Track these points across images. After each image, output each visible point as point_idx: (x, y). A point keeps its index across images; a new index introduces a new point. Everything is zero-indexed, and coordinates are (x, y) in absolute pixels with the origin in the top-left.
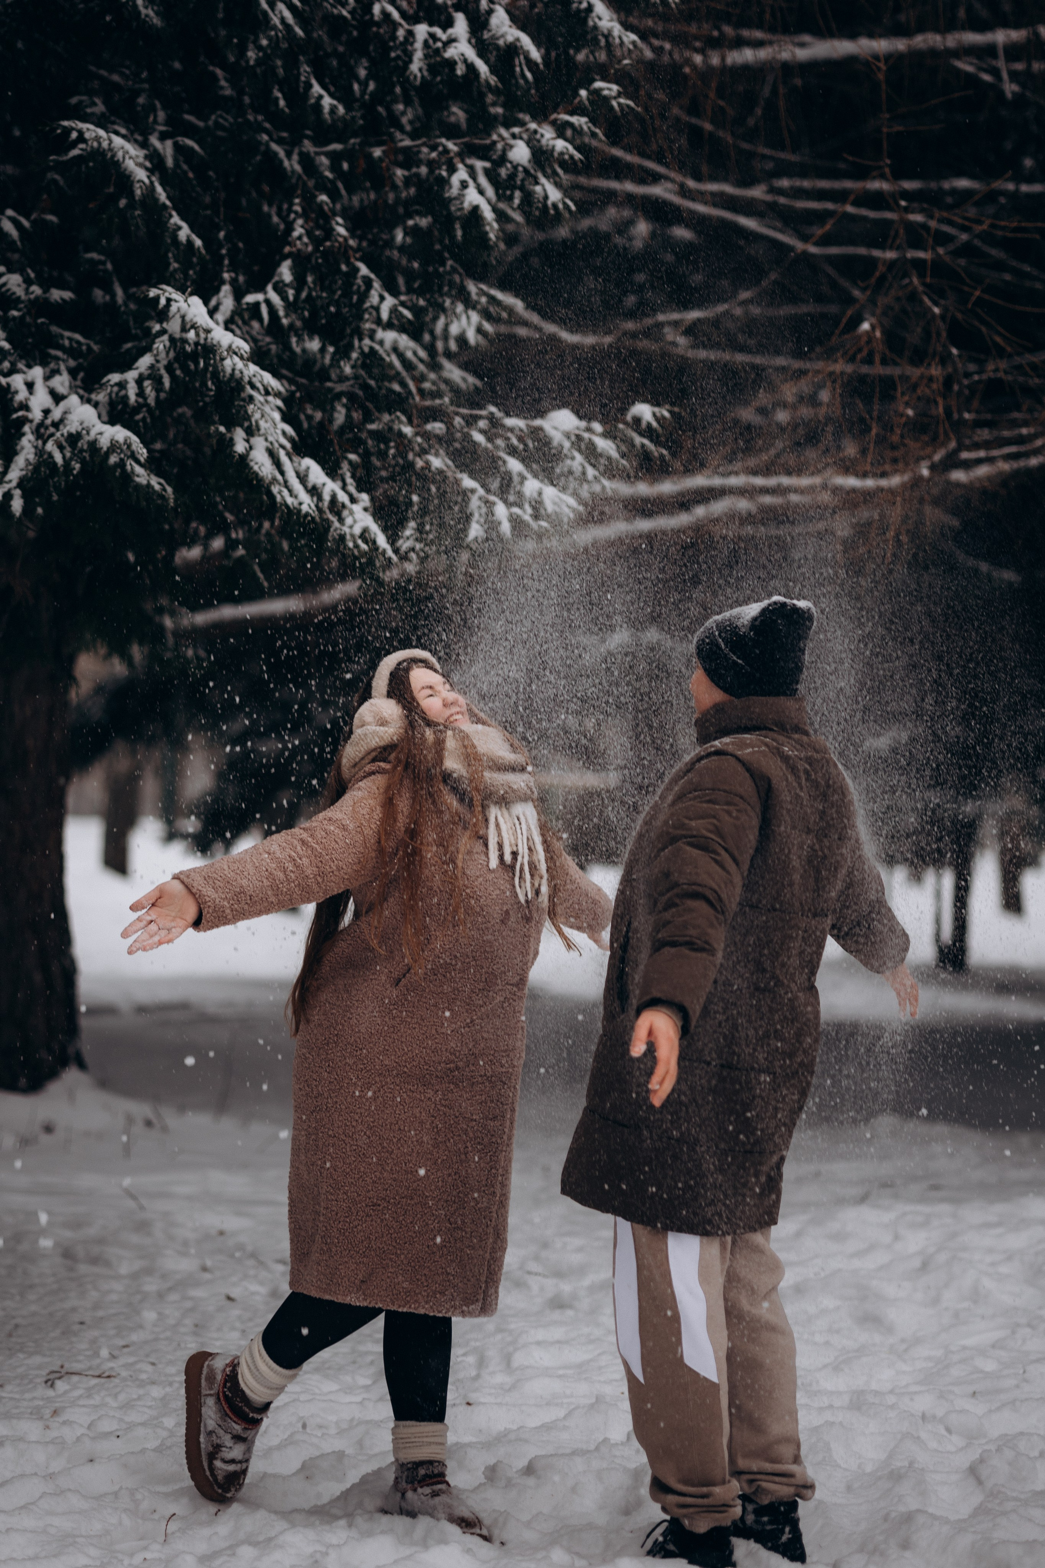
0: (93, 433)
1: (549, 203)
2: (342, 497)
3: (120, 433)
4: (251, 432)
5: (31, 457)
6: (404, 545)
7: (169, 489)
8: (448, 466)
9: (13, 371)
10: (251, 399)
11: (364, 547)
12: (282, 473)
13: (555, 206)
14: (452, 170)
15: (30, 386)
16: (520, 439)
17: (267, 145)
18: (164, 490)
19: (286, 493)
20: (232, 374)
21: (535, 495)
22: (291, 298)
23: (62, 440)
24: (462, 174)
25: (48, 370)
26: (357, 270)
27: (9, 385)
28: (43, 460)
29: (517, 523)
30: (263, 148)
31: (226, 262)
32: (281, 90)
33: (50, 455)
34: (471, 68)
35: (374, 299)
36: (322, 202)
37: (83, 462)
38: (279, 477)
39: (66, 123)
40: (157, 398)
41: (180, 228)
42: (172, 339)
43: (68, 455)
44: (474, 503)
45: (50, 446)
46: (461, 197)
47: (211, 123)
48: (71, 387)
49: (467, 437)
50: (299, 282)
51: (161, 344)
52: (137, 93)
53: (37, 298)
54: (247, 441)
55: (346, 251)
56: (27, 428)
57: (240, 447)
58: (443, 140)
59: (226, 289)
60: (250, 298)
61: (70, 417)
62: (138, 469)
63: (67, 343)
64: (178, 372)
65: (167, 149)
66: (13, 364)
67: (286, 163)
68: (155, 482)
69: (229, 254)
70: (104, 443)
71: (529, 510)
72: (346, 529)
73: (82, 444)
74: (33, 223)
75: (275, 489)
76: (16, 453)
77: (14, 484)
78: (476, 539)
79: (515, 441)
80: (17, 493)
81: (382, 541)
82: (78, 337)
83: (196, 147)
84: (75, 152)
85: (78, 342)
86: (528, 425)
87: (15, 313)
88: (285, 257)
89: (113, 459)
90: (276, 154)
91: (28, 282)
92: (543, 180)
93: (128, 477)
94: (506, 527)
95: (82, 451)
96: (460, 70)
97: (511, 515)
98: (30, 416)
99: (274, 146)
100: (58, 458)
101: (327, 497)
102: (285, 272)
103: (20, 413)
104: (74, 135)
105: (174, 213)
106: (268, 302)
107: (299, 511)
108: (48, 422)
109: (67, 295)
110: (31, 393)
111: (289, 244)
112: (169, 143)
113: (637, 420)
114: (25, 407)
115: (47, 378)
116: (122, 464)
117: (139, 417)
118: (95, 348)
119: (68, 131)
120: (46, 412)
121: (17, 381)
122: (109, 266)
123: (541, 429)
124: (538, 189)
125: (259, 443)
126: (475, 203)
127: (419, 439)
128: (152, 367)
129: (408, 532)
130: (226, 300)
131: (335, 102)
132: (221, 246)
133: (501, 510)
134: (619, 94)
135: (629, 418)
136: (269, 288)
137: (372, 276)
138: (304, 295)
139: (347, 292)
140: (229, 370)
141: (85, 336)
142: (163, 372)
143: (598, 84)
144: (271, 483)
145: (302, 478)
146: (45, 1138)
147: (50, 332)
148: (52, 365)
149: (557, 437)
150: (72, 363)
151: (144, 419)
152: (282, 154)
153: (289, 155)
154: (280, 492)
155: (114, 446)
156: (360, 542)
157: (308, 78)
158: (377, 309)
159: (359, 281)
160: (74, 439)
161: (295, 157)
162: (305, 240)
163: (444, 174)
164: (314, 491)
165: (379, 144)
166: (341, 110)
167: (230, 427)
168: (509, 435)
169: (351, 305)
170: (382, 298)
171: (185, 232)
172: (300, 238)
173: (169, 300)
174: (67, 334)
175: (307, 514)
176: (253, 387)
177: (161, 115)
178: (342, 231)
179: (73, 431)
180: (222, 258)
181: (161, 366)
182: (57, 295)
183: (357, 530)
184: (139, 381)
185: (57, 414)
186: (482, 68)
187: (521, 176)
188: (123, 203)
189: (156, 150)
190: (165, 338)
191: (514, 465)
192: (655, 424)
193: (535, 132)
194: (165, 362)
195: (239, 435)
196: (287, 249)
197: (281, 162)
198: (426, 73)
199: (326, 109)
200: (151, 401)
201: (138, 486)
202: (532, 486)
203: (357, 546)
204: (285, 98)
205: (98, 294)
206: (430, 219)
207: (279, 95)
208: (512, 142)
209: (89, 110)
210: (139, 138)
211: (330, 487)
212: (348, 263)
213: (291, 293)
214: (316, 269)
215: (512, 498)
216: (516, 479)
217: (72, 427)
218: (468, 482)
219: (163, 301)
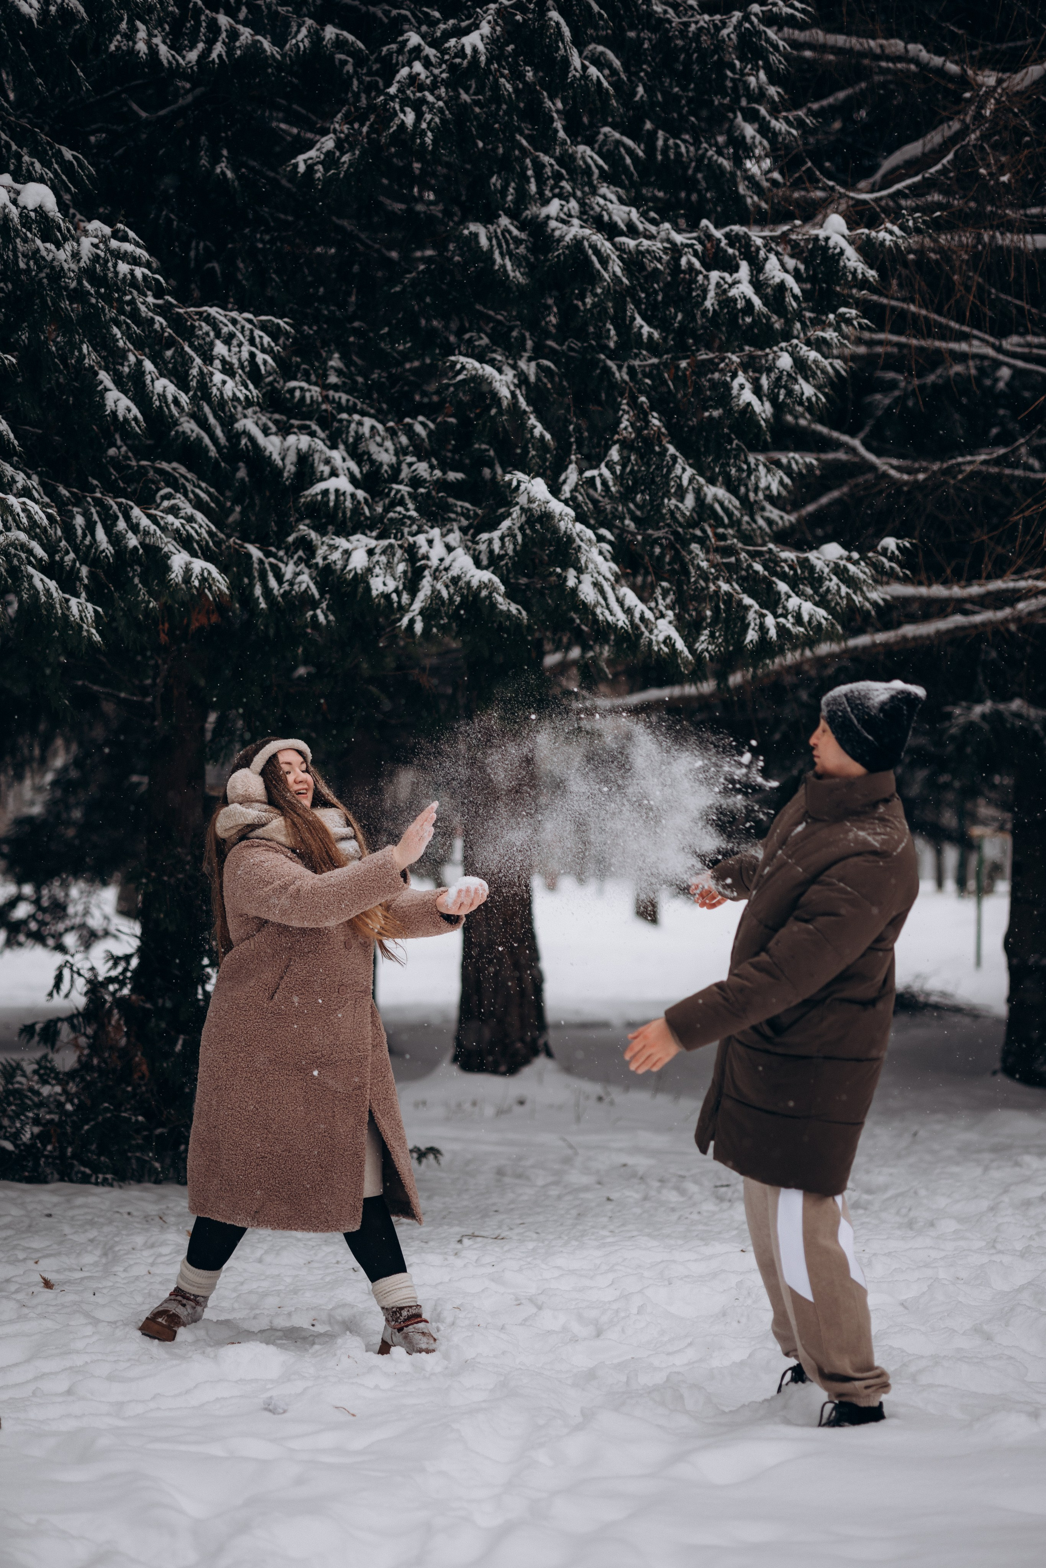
0: (468, 576)
1: (804, 397)
2: (649, 615)
3: (486, 576)
4: (580, 571)
5: (429, 593)
6: (700, 647)
7: (524, 613)
8: (734, 589)
9: (420, 531)
10: (579, 547)
11: (666, 650)
12: (605, 599)
13: (809, 399)
14: (734, 376)
15: (430, 542)
16: (791, 567)
17: (604, 361)
18: (520, 613)
19: (607, 613)
20: (565, 532)
21: (796, 608)
22: (618, 472)
23: (448, 581)
24: (741, 378)
25: (445, 530)
26: (666, 450)
27: (415, 542)
28: (435, 595)
29: (781, 630)
30: (601, 364)
31: (574, 447)
32: (612, 323)
33: (439, 592)
34: (749, 302)
35: (678, 470)
36: (642, 403)
37: (462, 596)
38: (603, 602)
39: (453, 358)
40: (515, 550)
41: (535, 427)
42: (522, 508)
43: (452, 591)
44: (751, 615)
45: (439, 586)
46: (739, 395)
47: (565, 347)
48: (461, 541)
49: (750, 566)
50: (625, 461)
51: (516, 511)
52: (511, 329)
53: (438, 479)
54: (578, 578)
55: (659, 437)
56: (427, 573)
57: (571, 582)
58: (729, 355)
59: (573, 467)
60: (588, 474)
61: (454, 564)
62: (500, 599)
63: (459, 510)
64: (528, 531)
65: (530, 369)
66: (420, 527)
67: (617, 375)
68: (514, 608)
69: (576, 442)
70: (475, 583)
71: (791, 620)
72: (653, 637)
73: (461, 583)
74: (438, 425)
75: (598, 611)
76: (419, 590)
77: (417, 612)
78: (752, 641)
79: (787, 569)
80: (419, 619)
81: (680, 645)
82: (467, 505)
83: (552, 366)
84: (461, 377)
85: (467, 509)
86: (798, 558)
87: (422, 490)
88: (615, 443)
89: (484, 593)
90: (610, 368)
91: (432, 467)
92: (801, 381)
93: (493, 605)
94: (773, 633)
95: (461, 588)
96: (740, 304)
97: (778, 623)
98: (429, 563)
99: (610, 363)
100: (445, 594)
101: (637, 615)
102: (614, 454)
103: (423, 562)
104: (458, 366)
105: (532, 416)
106: (601, 475)
107: (616, 625)
108: (442, 567)
109: (460, 476)
110: (431, 547)
111: (618, 433)
112: (533, 364)
113: (885, 549)
114: (426, 557)
115: (443, 535)
116: (490, 596)
117: (503, 563)
118: (480, 512)
119: (454, 363)
120: (442, 560)
121: (421, 539)
122: (492, 453)
123: (807, 560)
124: (797, 387)
125: (587, 579)
126: (747, 401)
127: (713, 570)
128: (509, 528)
129: (702, 638)
130: (571, 476)
131: (652, 330)
132: (570, 436)
133: (770, 621)
134: (857, 316)
135: (879, 548)
136: (603, 465)
137: (678, 454)
138: (628, 469)
139: (659, 467)
140: (563, 528)
141: (472, 505)
142: (517, 531)
143: (842, 310)
144: (595, 606)
145: (620, 602)
146: (518, 1109)
147: (447, 502)
148: (448, 526)
149: (819, 565)
150: (465, 523)
151: (507, 564)
152: (614, 368)
153: (620, 368)
154: (602, 614)
155: (482, 585)
156: (662, 646)
157: (633, 313)
158: (680, 478)
159: (668, 458)
160: (455, 580)
161: (625, 370)
162: (630, 429)
163: (728, 379)
164: (629, 611)
165: (684, 358)
166: (656, 335)
167: (564, 569)
168: (783, 564)
169: (662, 476)
170: (684, 470)
171: (539, 430)
172: (626, 428)
173: (519, 482)
174: (459, 503)
175: (622, 627)
176: (582, 540)
177: (529, 344)
178: (656, 422)
179: (455, 574)
180: (571, 444)
181: (516, 527)
182: (452, 476)
183: (661, 638)
184: (502, 539)
185: (447, 563)
186: (757, 302)
187: (785, 378)
188: (493, 411)
189: (522, 371)
190: (517, 508)
191: (782, 587)
192: (897, 552)
193: (797, 345)
194: (518, 525)
195: (571, 573)
196: (616, 437)
197: (614, 374)
198: (716, 307)
199: (645, 336)
200: (510, 552)
201: (501, 611)
202: (794, 602)
203: (660, 649)
204: (615, 329)
205: (487, 472)
206: (721, 411)
207: (611, 327)
208: (779, 353)
209: (477, 343)
210: (511, 362)
211: (640, 607)
212: (661, 445)
213: (618, 468)
214: (637, 450)
215: (780, 611)
216: (783, 597)
217: (454, 572)
218: (747, 601)
219: (515, 483)
